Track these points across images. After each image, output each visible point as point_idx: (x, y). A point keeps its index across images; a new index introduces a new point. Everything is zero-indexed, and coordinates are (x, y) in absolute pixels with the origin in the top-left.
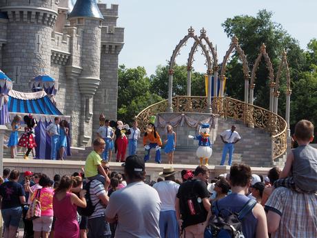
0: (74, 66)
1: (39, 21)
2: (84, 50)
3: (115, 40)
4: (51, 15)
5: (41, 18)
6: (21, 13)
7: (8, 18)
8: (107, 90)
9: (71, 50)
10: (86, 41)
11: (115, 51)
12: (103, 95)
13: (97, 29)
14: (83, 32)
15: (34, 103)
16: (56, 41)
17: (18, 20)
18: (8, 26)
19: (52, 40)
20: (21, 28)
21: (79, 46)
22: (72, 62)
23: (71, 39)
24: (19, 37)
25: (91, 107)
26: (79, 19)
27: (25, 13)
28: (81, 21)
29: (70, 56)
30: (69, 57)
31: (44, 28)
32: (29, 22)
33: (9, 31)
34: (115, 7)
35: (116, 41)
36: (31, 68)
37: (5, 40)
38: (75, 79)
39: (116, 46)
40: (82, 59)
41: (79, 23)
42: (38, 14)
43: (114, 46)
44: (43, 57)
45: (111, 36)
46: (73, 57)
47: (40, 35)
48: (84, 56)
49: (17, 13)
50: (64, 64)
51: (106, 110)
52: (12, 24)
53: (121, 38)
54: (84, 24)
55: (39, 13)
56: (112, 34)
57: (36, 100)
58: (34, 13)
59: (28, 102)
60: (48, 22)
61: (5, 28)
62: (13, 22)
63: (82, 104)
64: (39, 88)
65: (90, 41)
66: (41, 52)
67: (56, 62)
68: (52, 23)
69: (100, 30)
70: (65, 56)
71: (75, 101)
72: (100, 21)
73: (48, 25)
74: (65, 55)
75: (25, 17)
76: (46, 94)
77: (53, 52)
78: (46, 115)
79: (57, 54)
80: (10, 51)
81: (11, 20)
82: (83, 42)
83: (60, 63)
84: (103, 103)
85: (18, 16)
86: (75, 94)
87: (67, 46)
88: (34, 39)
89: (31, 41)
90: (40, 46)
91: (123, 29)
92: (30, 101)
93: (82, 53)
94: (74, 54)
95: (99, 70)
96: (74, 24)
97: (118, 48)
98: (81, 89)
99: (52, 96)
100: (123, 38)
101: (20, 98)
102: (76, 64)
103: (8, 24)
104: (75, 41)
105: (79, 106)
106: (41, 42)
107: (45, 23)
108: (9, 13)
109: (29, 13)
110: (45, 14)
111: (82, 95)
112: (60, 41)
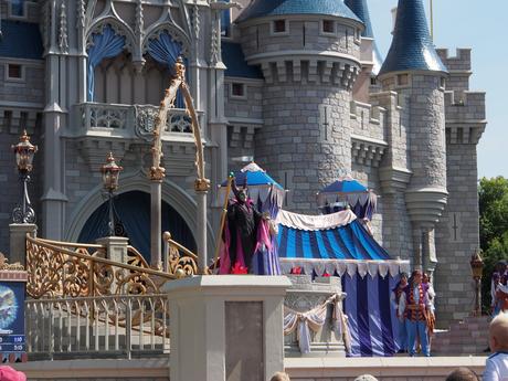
0: (394, 168)
1: (324, 80)
2: (413, 136)
3: (468, 116)
4: (347, 66)
5: (328, 72)
6: (289, 64)
7: (263, 78)
8: (458, 215)
9: (388, 136)
10: (416, 118)
11: (470, 139)
12: (450, 225)
13: (436, 92)
14: (410, 101)
15: (331, 236)
16: (359, 119)
17: (283, 79)
18: (262, 93)
19: (352, 118)
20: (289, 94)
21: (403, 129)
22: (391, 160)
23: (387, 114)
24: (287, 113)
25: (432, 247)
26: (399, 76)
27: (297, 63)
28: (403, 79)
29: (387, 150)
30: (384, 151)
31: (334, 93)
32: (304, 83)
33: (265, 102)
34: (465, 54)
35: (470, 119)
36: (314, 173)
37: (260, 121)
38: (399, 194)
39: (471, 129)
40: (409, 153)
41: (400, 84)
42: (321, 64)
43: (466, 130)
44: (337, 151)
45: (460, 108)
46: (394, 151)
47: (329, 107)
48: (415, 148)
49: (280, 64)
50: (376, 164)
51: (457, 253)
52: (270, 89)
53: (481, 112)
54: (410, 85)
55: (324, 62)
56: (463, 105)
57: (335, 230)
58: (313, 64)
59: (318, 235)
60: (342, 80)
61: (258, 96)
62: (272, 85)
63: (414, 243)
64: (338, 204)
65: (424, 118)
66: (331, 141)
67: (361, 162)
68: (350, 81)
69: (442, 95)
70: (377, 149)
71: (402, 238)
72: (442, 78)
73: (343, 87)
74: (378, 146)
75: (297, 71)
76: (354, 217)
77: (354, 142)
78: (358, 261)
79: (362, 146)
80: (270, 142)
81: (269, 81)
82: (410, 120)
83: (369, 163)
84: (451, 240)
85: (282, 72)
86: (401, 224)
87: (380, 129)
88: (318, 116)
89: (312, 120)
90: (329, 128)
91: (483, 94)
92: (323, 231)
93: (410, 142)
94: (394, 145)
95: (445, 174)
96: (392, 86)
97: (475, 131)
98: (412, 213)
99: (365, 222)
100: (484, 113)
101: (301, 227)
102: (400, 164)
103: (263, 90)
104: (395, 117)
105: (410, 246)
106: (330, 121)
107: (338, 81)
108: (265, 66)
109: (305, 64)
110: (336, 65)
111: (413, 225)
112: (366, 121)
